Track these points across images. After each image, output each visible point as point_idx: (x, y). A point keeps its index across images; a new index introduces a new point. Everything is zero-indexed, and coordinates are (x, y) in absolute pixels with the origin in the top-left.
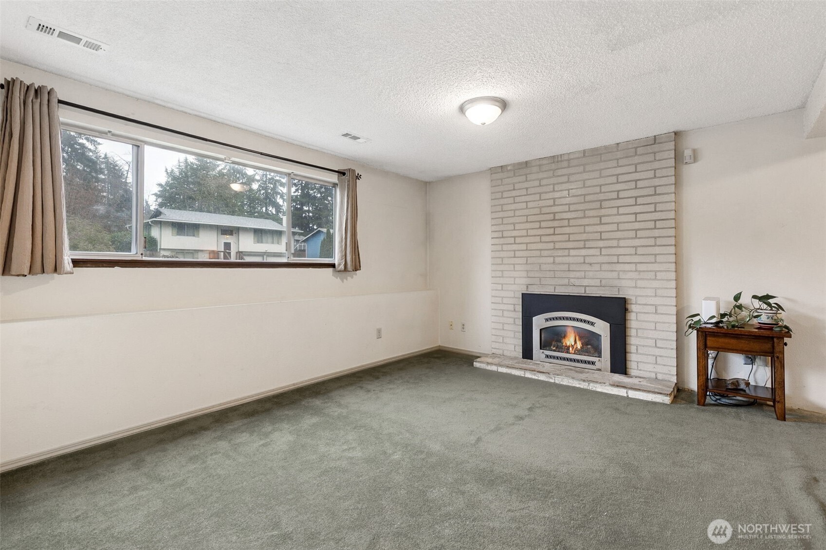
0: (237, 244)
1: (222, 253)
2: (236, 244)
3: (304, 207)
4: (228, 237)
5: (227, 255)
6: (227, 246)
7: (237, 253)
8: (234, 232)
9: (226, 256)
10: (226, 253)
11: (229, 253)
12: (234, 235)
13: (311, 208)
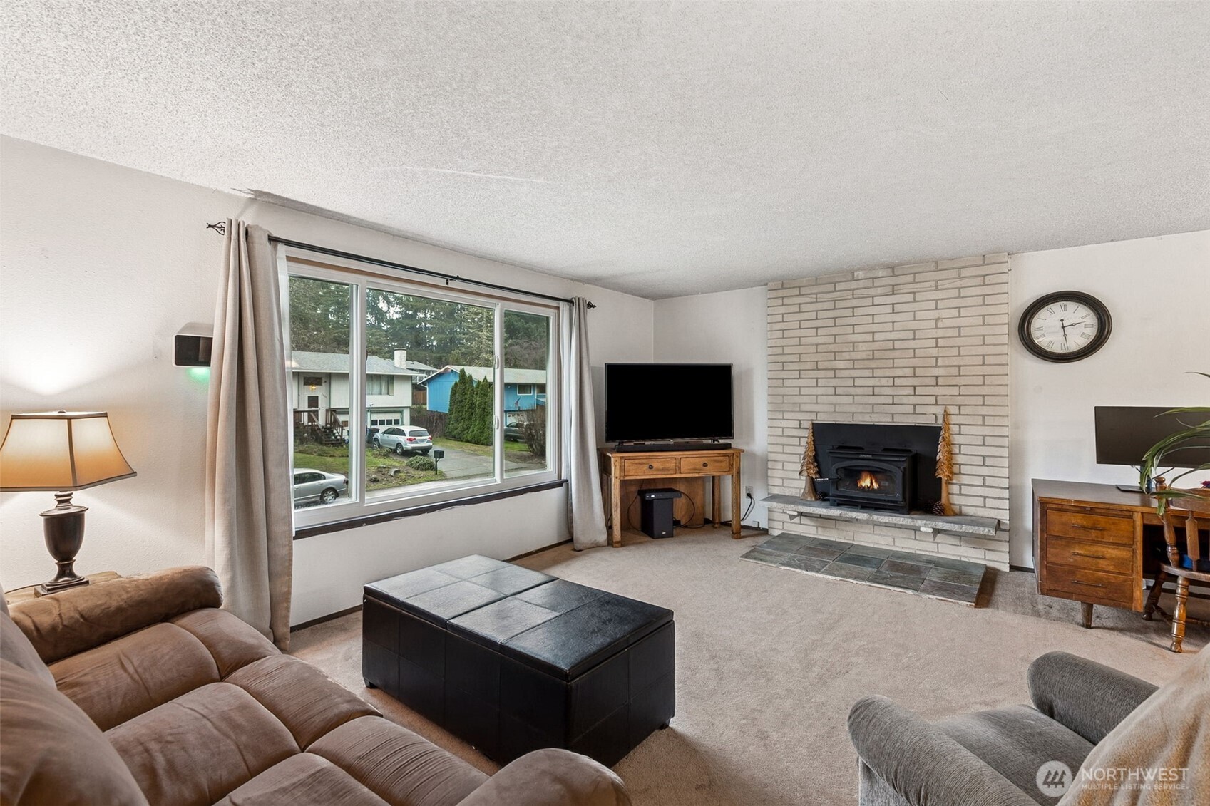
0: (328, 398)
1: (307, 413)
2: (326, 397)
3: (418, 314)
4: (314, 388)
5: (313, 415)
6: (313, 401)
7: (327, 411)
8: (323, 380)
9: (312, 417)
10: (312, 414)
11: (316, 413)
12: (323, 384)
13: (428, 316)
